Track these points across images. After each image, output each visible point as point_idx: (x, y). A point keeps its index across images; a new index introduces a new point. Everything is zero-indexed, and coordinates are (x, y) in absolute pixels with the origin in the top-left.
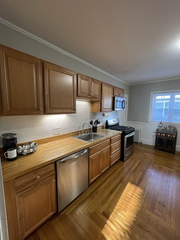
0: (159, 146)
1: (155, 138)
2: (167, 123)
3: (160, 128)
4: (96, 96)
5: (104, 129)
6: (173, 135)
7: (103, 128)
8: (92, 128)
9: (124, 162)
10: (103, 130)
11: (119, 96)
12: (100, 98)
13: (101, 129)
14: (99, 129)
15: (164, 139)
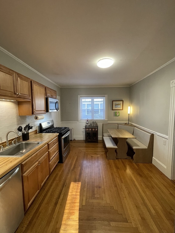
0: (88, 139)
1: (84, 133)
2: (91, 120)
3: (87, 124)
4: (24, 95)
5: (38, 134)
6: (96, 129)
7: (36, 133)
8: (21, 135)
9: (63, 163)
10: (36, 135)
11: (52, 97)
12: (30, 98)
13: (34, 135)
14: (31, 135)
15: (91, 133)
